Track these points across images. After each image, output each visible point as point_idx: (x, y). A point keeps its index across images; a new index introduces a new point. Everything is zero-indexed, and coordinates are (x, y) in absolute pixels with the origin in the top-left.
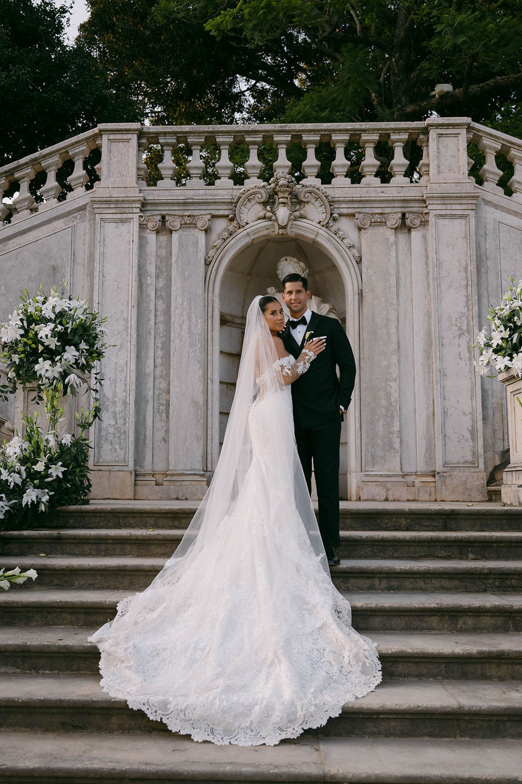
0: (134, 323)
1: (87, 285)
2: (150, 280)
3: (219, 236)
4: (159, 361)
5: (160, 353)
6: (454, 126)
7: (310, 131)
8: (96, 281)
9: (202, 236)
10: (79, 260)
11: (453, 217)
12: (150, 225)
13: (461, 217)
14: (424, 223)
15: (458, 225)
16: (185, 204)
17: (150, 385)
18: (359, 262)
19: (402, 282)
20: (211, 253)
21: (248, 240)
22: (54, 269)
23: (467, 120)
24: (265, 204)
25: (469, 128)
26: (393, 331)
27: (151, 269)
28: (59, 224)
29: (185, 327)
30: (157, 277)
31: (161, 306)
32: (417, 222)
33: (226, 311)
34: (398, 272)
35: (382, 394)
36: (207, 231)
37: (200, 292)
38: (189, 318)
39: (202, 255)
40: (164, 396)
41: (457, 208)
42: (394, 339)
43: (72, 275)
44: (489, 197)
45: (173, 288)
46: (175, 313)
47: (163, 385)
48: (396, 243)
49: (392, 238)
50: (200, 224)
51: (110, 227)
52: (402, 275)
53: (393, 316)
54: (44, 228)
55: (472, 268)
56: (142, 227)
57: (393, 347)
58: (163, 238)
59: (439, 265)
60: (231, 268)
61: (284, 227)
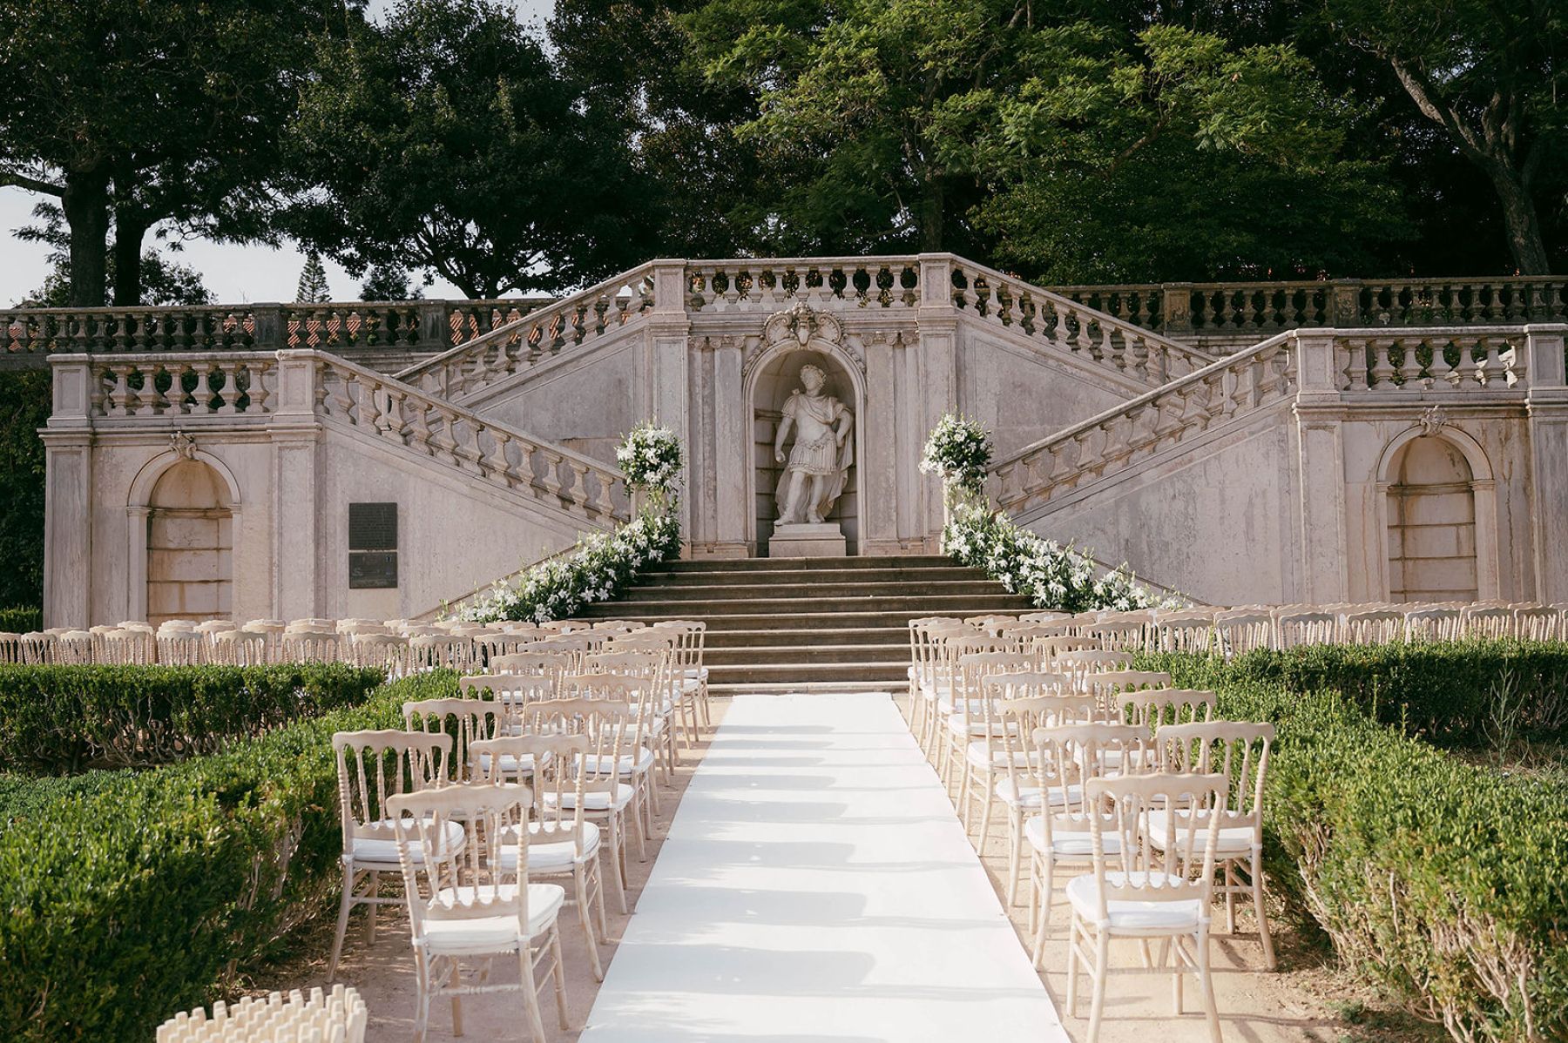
0: (687, 425)
1: (647, 395)
2: (698, 390)
3: (753, 352)
4: (707, 455)
5: (707, 448)
6: (940, 260)
7: (825, 264)
8: (655, 392)
9: (739, 353)
10: (640, 372)
11: (938, 336)
12: (697, 344)
13: (945, 336)
14: (916, 341)
15: (942, 342)
16: (725, 327)
17: (701, 474)
18: (865, 373)
19: (898, 388)
20: (746, 367)
21: (775, 355)
22: (620, 381)
23: (949, 255)
24: (789, 327)
25: (952, 261)
26: (892, 428)
27: (699, 381)
28: (622, 343)
29: (727, 427)
30: (704, 387)
31: (708, 410)
32: (910, 340)
33: (760, 406)
34: (895, 380)
35: (882, 478)
36: (743, 349)
37: (738, 399)
38: (730, 420)
39: (739, 369)
40: (713, 483)
41: (941, 330)
42: (892, 435)
43: (635, 386)
44: (968, 318)
45: (717, 396)
46: (718, 417)
47: (711, 474)
48: (894, 357)
49: (891, 353)
50: (737, 343)
51: (664, 348)
52: (899, 382)
53: (891, 416)
54: (610, 347)
55: (952, 377)
56: (690, 346)
57: (892, 440)
58: (707, 355)
59: (927, 375)
60: (763, 372)
61: (805, 345)
